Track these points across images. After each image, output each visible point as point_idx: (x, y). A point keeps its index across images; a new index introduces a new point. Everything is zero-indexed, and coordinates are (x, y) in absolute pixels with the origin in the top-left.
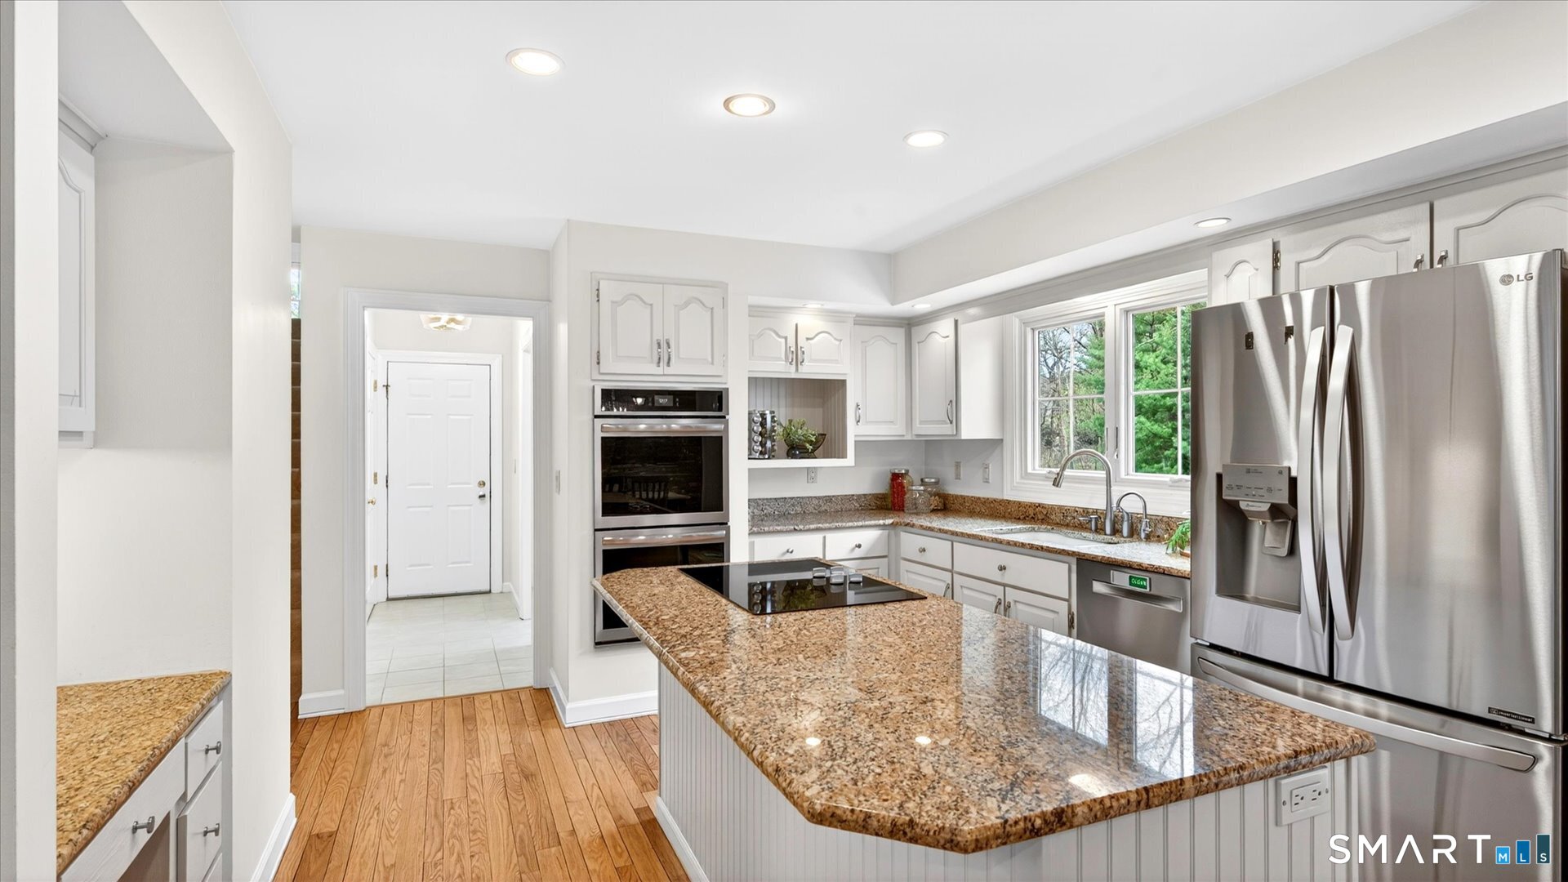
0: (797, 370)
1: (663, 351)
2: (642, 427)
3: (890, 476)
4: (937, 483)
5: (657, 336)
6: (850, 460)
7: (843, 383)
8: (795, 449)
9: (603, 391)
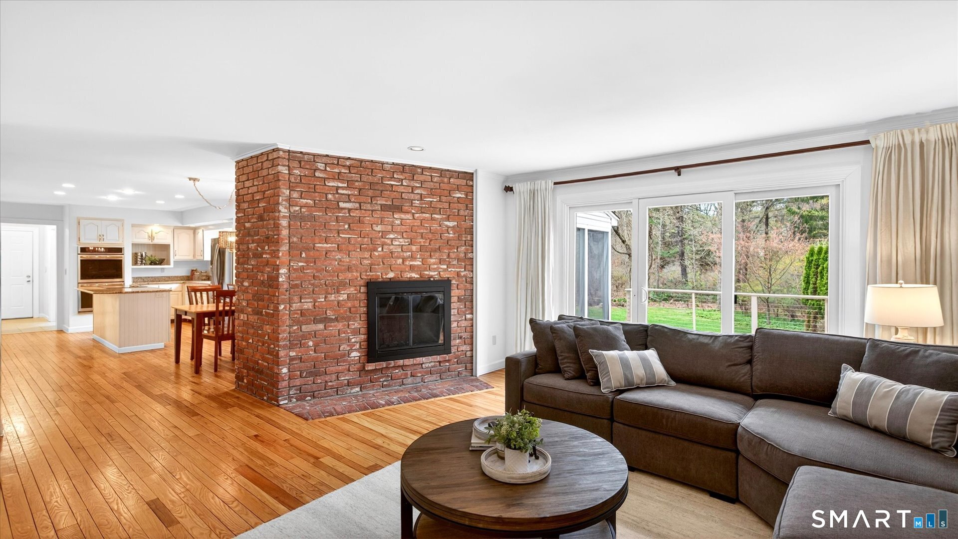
0: (152, 241)
1: (101, 237)
2: (97, 257)
3: (190, 271)
4: (206, 272)
5: (100, 233)
6: (172, 265)
7: (169, 245)
8: (153, 263)
9: (81, 248)
